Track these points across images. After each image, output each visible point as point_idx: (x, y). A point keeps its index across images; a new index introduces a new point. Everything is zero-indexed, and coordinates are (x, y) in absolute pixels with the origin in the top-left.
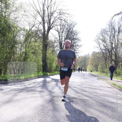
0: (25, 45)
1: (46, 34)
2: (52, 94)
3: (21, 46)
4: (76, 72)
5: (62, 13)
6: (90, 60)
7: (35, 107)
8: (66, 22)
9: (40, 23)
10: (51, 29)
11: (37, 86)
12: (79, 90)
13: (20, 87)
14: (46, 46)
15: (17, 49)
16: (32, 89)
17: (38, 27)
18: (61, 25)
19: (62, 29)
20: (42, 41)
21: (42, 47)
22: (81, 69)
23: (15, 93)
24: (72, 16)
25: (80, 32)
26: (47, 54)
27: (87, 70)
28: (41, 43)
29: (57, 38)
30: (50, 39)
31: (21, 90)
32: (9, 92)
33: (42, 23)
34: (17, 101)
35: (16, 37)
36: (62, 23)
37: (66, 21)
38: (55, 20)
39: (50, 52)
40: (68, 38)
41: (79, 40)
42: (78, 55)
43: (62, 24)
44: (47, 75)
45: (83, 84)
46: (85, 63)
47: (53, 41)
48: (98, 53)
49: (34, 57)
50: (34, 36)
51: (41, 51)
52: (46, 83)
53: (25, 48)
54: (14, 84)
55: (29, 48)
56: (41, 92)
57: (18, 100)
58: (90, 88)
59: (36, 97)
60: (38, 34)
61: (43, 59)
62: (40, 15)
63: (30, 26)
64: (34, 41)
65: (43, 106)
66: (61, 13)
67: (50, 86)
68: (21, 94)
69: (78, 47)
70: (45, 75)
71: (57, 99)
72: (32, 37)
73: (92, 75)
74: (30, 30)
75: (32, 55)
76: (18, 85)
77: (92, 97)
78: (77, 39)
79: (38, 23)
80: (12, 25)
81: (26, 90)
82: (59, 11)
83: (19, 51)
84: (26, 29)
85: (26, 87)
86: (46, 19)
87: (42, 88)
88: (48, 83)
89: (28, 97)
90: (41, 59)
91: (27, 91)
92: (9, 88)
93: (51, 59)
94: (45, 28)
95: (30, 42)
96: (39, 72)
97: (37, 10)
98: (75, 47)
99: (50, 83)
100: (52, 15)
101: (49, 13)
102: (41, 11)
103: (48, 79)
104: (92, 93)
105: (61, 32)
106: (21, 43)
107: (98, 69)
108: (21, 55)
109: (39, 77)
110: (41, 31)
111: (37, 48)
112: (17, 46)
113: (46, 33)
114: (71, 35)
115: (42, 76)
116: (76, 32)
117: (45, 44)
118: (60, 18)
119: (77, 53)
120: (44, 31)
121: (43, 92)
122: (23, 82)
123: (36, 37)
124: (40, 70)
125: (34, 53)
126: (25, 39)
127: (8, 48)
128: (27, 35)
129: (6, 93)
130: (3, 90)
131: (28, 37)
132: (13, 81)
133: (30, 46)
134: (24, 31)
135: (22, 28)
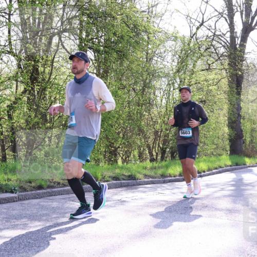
0: (178, 81)
1: (238, 46)
3: (169, 84)
9: (220, 13)
10: (253, 28)
13: (171, 197)
14: (237, 79)
15: (156, 93)
16: (205, 202)
17: (214, 28)
20: (227, 67)
21: (227, 83)
26: (242, 105)
28: (224, 71)
30: (249, 61)
32: (142, 209)
33: (224, 15)
44: (245, 164)
50: (205, 54)
54: (154, 189)
56: (230, 211)
59: (218, 226)
60: (214, 46)
61: (229, 119)
63: (192, 25)
64: (204, 67)
65: (241, 251)
70: (237, 165)
72: (199, 58)
74: (192, 37)
76: (163, 190)
80: (144, 27)
84: (180, 35)
87: (234, 202)
88: (249, 187)
92: (142, 199)
94: (235, 27)
95: (193, 72)
99: (253, 186)
106: (167, 75)
109: (221, 170)
110: (222, 39)
111: (213, 88)
113: (238, 41)
115: (231, 166)
117: (237, 74)
120: (233, 38)
121: (238, 211)
122: (177, 183)
123: (210, 56)
124: (223, 150)
125: (205, 101)
126: (178, 63)
127: (134, 89)
128: (184, 52)
129: (134, 211)
130: (126, 204)
131: (187, 56)
132: (151, 179)
133: (192, 83)
134: (174, 40)
135: (170, 32)
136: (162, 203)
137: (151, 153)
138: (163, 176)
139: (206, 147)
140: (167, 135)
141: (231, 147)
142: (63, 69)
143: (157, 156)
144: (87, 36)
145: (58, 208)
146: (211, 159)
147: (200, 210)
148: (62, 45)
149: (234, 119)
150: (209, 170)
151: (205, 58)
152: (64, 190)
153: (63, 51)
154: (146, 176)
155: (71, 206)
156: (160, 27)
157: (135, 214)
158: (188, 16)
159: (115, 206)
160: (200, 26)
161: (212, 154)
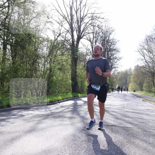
0: (49, 60)
1: (75, 45)
2: (85, 121)
3: (45, 61)
4: (115, 92)
5: (95, 18)
6: (132, 76)
7: (64, 137)
8: (100, 28)
9: (67, 31)
10: (81, 38)
11: (66, 110)
12: (119, 115)
13: (45, 113)
14: (75, 60)
15: (39, 65)
16: (60, 114)
17: (65, 37)
18: (94, 33)
19: (95, 37)
20: (70, 54)
21: (71, 61)
22: (121, 88)
23: (40, 120)
24: (108, 21)
25: (119, 41)
26: (77, 70)
27: (129, 89)
28: (69, 56)
29: (89, 50)
30: (80, 52)
31: (47, 116)
32: (31, 119)
33: (69, 32)
34: (41, 130)
35: (38, 49)
37: (100, 27)
38: (85, 27)
39: (80, 67)
41: (118, 51)
42: (117, 71)
43: (96, 31)
44: (78, 97)
45: (124, 108)
46: (126, 81)
47: (85, 54)
48: (143, 67)
49: (61, 74)
50: (61, 48)
51: (69, 67)
52: (77, 107)
53: (50, 63)
54: (38, 109)
55: (55, 63)
56: (71, 118)
57: (43, 129)
58: (134, 112)
59: (65, 125)
60: (65, 45)
61: (72, 77)
62: (67, 21)
63: (55, 35)
64: (61, 54)
65: (74, 136)
66: (94, 17)
67: (82, 111)
68: (46, 121)
69: (116, 60)
70: (75, 97)
72: (58, 50)
73: (135, 95)
74: (55, 40)
75: (59, 72)
76: (42, 109)
77: (137, 125)
78: (114, 50)
79: (64, 31)
80: (33, 35)
81: (53, 116)
82: (91, 15)
83: (42, 67)
84: (50, 39)
85: (52, 113)
86: (75, 25)
87: (73, 114)
88: (80, 107)
89: (55, 124)
90: (69, 76)
91: (54, 117)
92: (31, 114)
93: (82, 76)
94: (74, 37)
95: (56, 56)
96: (68, 93)
97: (63, 15)
98: (113, 60)
99: (81, 106)
100: (82, 21)
101: (78, 18)
102: (68, 16)
103: (79, 102)
104: (137, 119)
105: (94, 41)
106: (44, 57)
107: (144, 88)
108: (45, 72)
109: (68, 99)
110: (69, 42)
111: (64, 63)
112: (39, 61)
113: (75, 43)
114: (107, 44)
115: (72, 97)
116: (114, 41)
117: (75, 57)
118: (92, 24)
119: (115, 68)
120: (73, 41)
121: (74, 118)
122: (48, 106)
123: (63, 49)
124: (69, 90)
125: (61, 69)
126: (49, 51)
127: (29, 63)
128: (52, 47)
129: (27, 120)
130: (24, 116)
131: (53, 49)
132: (36, 105)
133: (55, 61)
134: (47, 42)
135: (45, 38)
136: (40, 115)
139: (61, 89)
141: (72, 89)
144: (7, 38)
146: (64, 95)
147: (58, 118)
149: (74, 77)
150: (63, 99)
151: (61, 50)
156: (41, 35)
157: (28, 121)
158: (54, 31)
159: (18, 118)
160: (59, 35)
161: (64, 92)
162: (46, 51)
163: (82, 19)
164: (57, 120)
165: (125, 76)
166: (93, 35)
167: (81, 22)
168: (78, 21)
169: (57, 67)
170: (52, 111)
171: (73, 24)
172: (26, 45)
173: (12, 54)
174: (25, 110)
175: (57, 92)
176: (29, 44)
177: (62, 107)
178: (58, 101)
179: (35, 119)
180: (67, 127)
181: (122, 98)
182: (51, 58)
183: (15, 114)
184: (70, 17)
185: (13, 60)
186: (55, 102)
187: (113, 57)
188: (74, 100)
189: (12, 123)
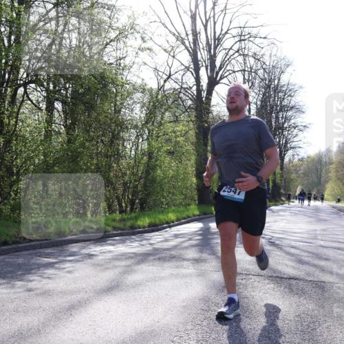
0: (147, 132)
1: (204, 99)
3: (137, 136)
4: (293, 202)
5: (246, 37)
6: (334, 166)
7: (185, 304)
8: (258, 60)
9: (186, 67)
10: (218, 83)
11: (186, 244)
12: (306, 254)
13: (139, 249)
14: (204, 132)
15: (125, 144)
16: (173, 253)
17: (181, 81)
18: (244, 71)
19: (248, 81)
20: (193, 119)
21: (194, 135)
23: (128, 266)
24: (276, 42)
25: (301, 87)
28: (191, 123)
30: (215, 113)
31: (143, 258)
32: (110, 262)
33: (190, 69)
34: (133, 287)
35: (123, 110)
36: (248, 64)
37: (259, 57)
38: (226, 59)
40: (266, 106)
41: (300, 111)
42: (298, 155)
43: (249, 67)
44: (212, 213)
45: (315, 238)
46: (319, 178)
49: (174, 164)
50: (172, 106)
51: (190, 148)
52: (210, 237)
53: (148, 139)
54: (123, 242)
55: (159, 139)
56: (197, 261)
58: (339, 249)
59: (185, 276)
60: (181, 98)
61: (197, 169)
62: (185, 46)
63: (159, 78)
64: (172, 119)
65: (206, 300)
66: (244, 36)
68: (144, 267)
69: (296, 131)
70: (205, 214)
71: (244, 282)
73: (340, 210)
74: (160, 90)
75: (168, 159)
76: (132, 242)
78: (292, 108)
79: (179, 69)
80: (112, 79)
81: (157, 257)
82: (239, 30)
83: (131, 149)
84: (148, 87)
85: (156, 250)
86: (203, 55)
87: (201, 251)
88: (216, 236)
89: (162, 275)
90: (191, 169)
91: (159, 259)
92: (110, 252)
94: (201, 81)
95: (161, 124)
96: (189, 205)
97: (177, 34)
98: (288, 131)
100: (218, 45)
101: (209, 37)
102: (187, 35)
103: (214, 226)
106: (136, 127)
108: (137, 160)
109: (189, 220)
110: (189, 92)
111: (180, 139)
112: (126, 135)
113: (204, 94)
114: (275, 96)
115: (199, 215)
116: (291, 87)
117: (203, 126)
118: (240, 52)
119: (293, 148)
120: (199, 91)
121: (204, 261)
122: (146, 235)
123: (178, 108)
124: (191, 200)
125: (173, 152)
126: (146, 114)
127: (102, 141)
128: (152, 104)
129: (102, 265)
130: (95, 257)
131: (155, 108)
132: (119, 232)
133: (160, 134)
134: (142, 92)
135: (138, 85)
136: (130, 255)
137: (120, 205)
138: (132, 227)
139: (174, 197)
140: (136, 187)
141: (199, 197)
142: (29, 121)
143: (126, 207)
144: (54, 87)
145: (24, 264)
146: (180, 209)
147: (169, 261)
148: (28, 96)
149: (201, 170)
150: (178, 220)
151: (172, 110)
152: (30, 246)
153: (29, 102)
154: (115, 228)
155: (38, 261)
156: (128, 79)
157: (103, 267)
158: (156, 69)
159: (82, 261)
160: (168, 78)
161: (181, 204)
162: (139, 113)
163: (218, 40)
164: (167, 264)
165: (317, 166)
166: (244, 76)
167: (216, 48)
168: (208, 44)
169: (165, 148)
170: (156, 246)
171: (199, 53)
172: (96, 101)
173: (66, 121)
174: (95, 243)
175: (165, 203)
176: (102, 100)
177: (176, 236)
178: (167, 223)
179: (118, 263)
180: (190, 281)
181: (311, 217)
182: (151, 128)
183: (74, 252)
184: (191, 37)
185: (67, 133)
186: (161, 225)
187: (289, 124)
188: (202, 222)
189: (69, 272)
